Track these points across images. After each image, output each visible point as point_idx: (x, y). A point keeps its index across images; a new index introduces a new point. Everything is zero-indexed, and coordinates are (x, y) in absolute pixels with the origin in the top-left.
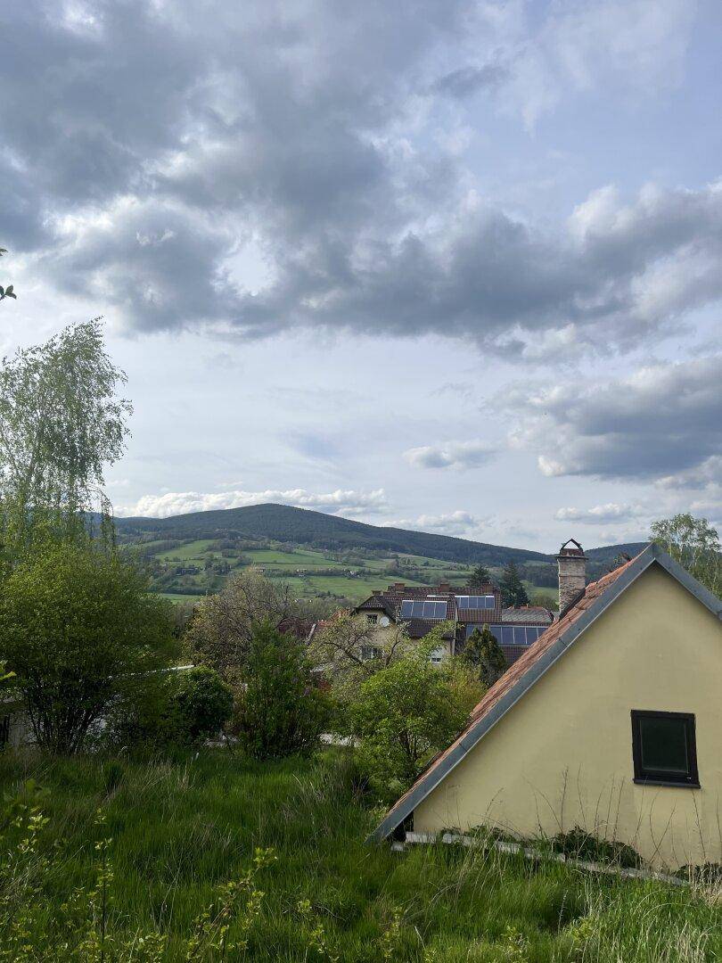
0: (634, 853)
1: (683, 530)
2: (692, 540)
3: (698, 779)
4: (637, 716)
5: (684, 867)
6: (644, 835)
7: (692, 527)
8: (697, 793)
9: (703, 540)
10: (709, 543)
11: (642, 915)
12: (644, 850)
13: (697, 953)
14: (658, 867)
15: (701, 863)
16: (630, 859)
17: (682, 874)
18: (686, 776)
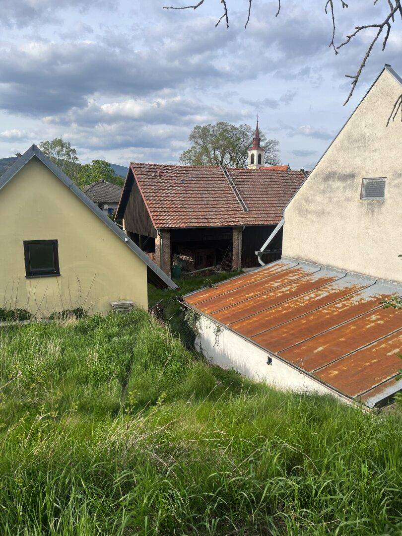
0: (26, 313)
1: (58, 148)
2: (63, 155)
3: (59, 271)
4: (27, 244)
5: (53, 314)
6: (32, 303)
7: (63, 147)
8: (59, 278)
9: (69, 155)
10: (72, 156)
11: (30, 339)
12: (32, 310)
13: (57, 349)
14: (39, 316)
15: (61, 311)
16: (24, 316)
17: (52, 318)
18: (53, 270)
